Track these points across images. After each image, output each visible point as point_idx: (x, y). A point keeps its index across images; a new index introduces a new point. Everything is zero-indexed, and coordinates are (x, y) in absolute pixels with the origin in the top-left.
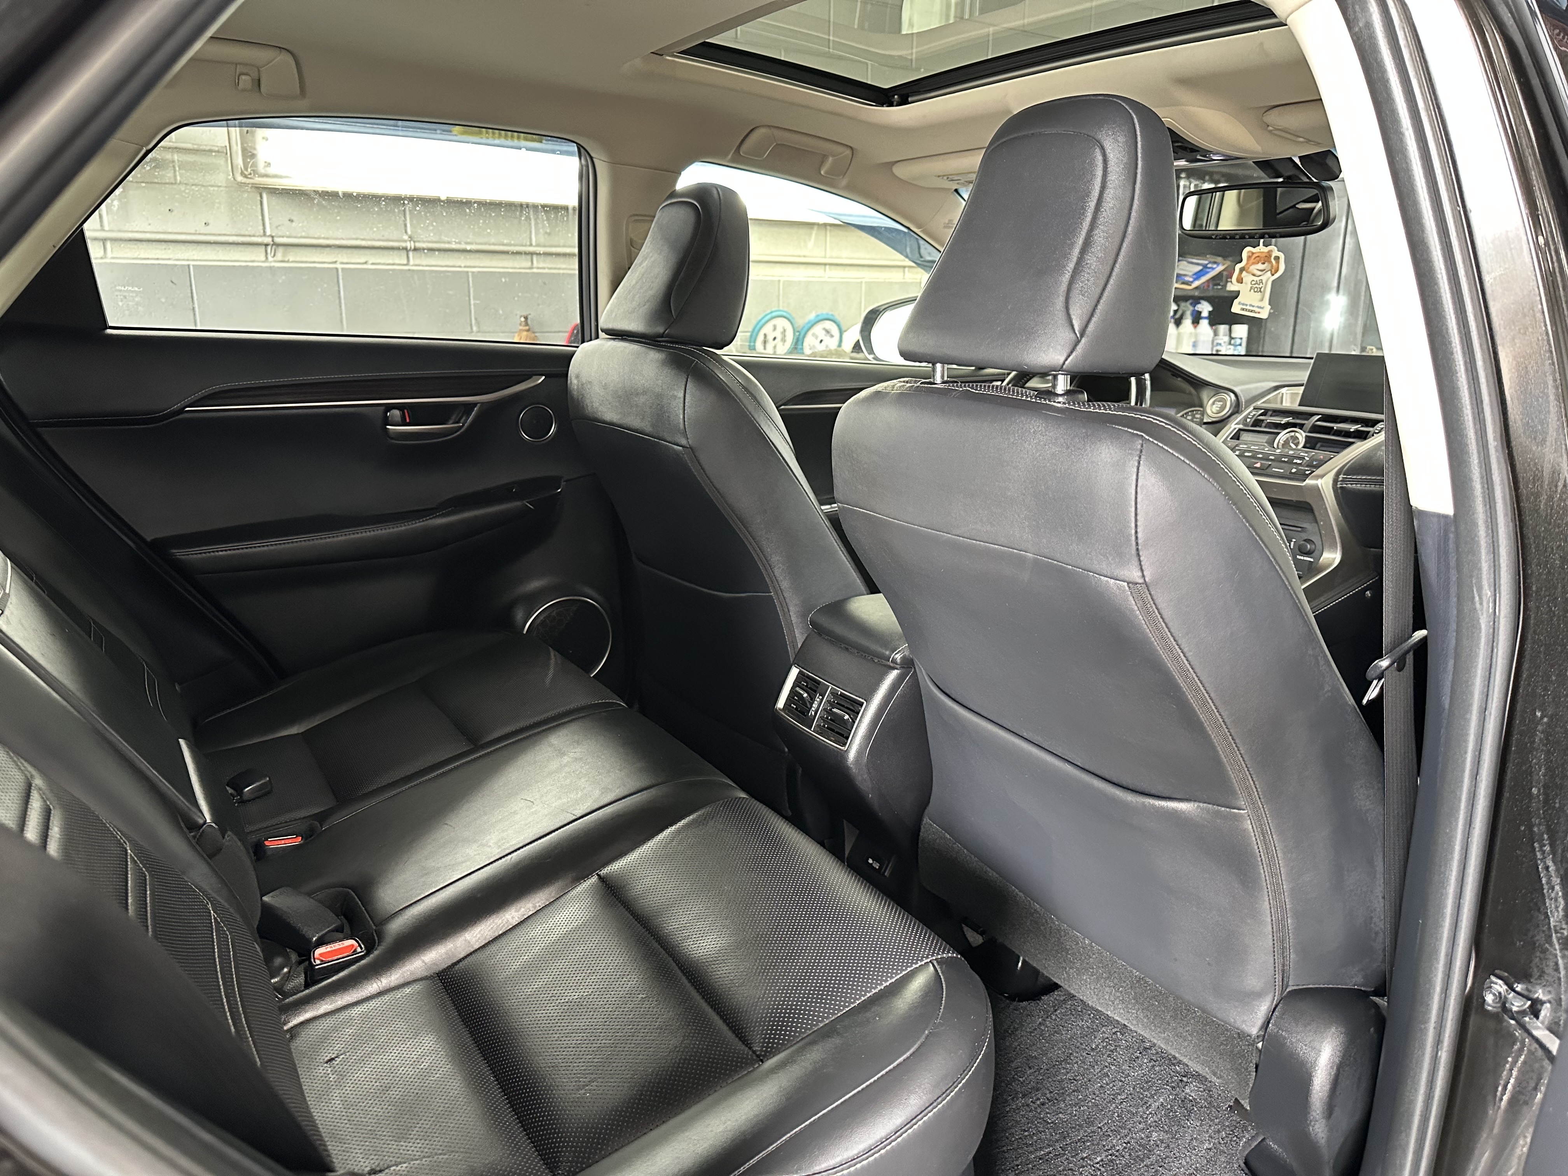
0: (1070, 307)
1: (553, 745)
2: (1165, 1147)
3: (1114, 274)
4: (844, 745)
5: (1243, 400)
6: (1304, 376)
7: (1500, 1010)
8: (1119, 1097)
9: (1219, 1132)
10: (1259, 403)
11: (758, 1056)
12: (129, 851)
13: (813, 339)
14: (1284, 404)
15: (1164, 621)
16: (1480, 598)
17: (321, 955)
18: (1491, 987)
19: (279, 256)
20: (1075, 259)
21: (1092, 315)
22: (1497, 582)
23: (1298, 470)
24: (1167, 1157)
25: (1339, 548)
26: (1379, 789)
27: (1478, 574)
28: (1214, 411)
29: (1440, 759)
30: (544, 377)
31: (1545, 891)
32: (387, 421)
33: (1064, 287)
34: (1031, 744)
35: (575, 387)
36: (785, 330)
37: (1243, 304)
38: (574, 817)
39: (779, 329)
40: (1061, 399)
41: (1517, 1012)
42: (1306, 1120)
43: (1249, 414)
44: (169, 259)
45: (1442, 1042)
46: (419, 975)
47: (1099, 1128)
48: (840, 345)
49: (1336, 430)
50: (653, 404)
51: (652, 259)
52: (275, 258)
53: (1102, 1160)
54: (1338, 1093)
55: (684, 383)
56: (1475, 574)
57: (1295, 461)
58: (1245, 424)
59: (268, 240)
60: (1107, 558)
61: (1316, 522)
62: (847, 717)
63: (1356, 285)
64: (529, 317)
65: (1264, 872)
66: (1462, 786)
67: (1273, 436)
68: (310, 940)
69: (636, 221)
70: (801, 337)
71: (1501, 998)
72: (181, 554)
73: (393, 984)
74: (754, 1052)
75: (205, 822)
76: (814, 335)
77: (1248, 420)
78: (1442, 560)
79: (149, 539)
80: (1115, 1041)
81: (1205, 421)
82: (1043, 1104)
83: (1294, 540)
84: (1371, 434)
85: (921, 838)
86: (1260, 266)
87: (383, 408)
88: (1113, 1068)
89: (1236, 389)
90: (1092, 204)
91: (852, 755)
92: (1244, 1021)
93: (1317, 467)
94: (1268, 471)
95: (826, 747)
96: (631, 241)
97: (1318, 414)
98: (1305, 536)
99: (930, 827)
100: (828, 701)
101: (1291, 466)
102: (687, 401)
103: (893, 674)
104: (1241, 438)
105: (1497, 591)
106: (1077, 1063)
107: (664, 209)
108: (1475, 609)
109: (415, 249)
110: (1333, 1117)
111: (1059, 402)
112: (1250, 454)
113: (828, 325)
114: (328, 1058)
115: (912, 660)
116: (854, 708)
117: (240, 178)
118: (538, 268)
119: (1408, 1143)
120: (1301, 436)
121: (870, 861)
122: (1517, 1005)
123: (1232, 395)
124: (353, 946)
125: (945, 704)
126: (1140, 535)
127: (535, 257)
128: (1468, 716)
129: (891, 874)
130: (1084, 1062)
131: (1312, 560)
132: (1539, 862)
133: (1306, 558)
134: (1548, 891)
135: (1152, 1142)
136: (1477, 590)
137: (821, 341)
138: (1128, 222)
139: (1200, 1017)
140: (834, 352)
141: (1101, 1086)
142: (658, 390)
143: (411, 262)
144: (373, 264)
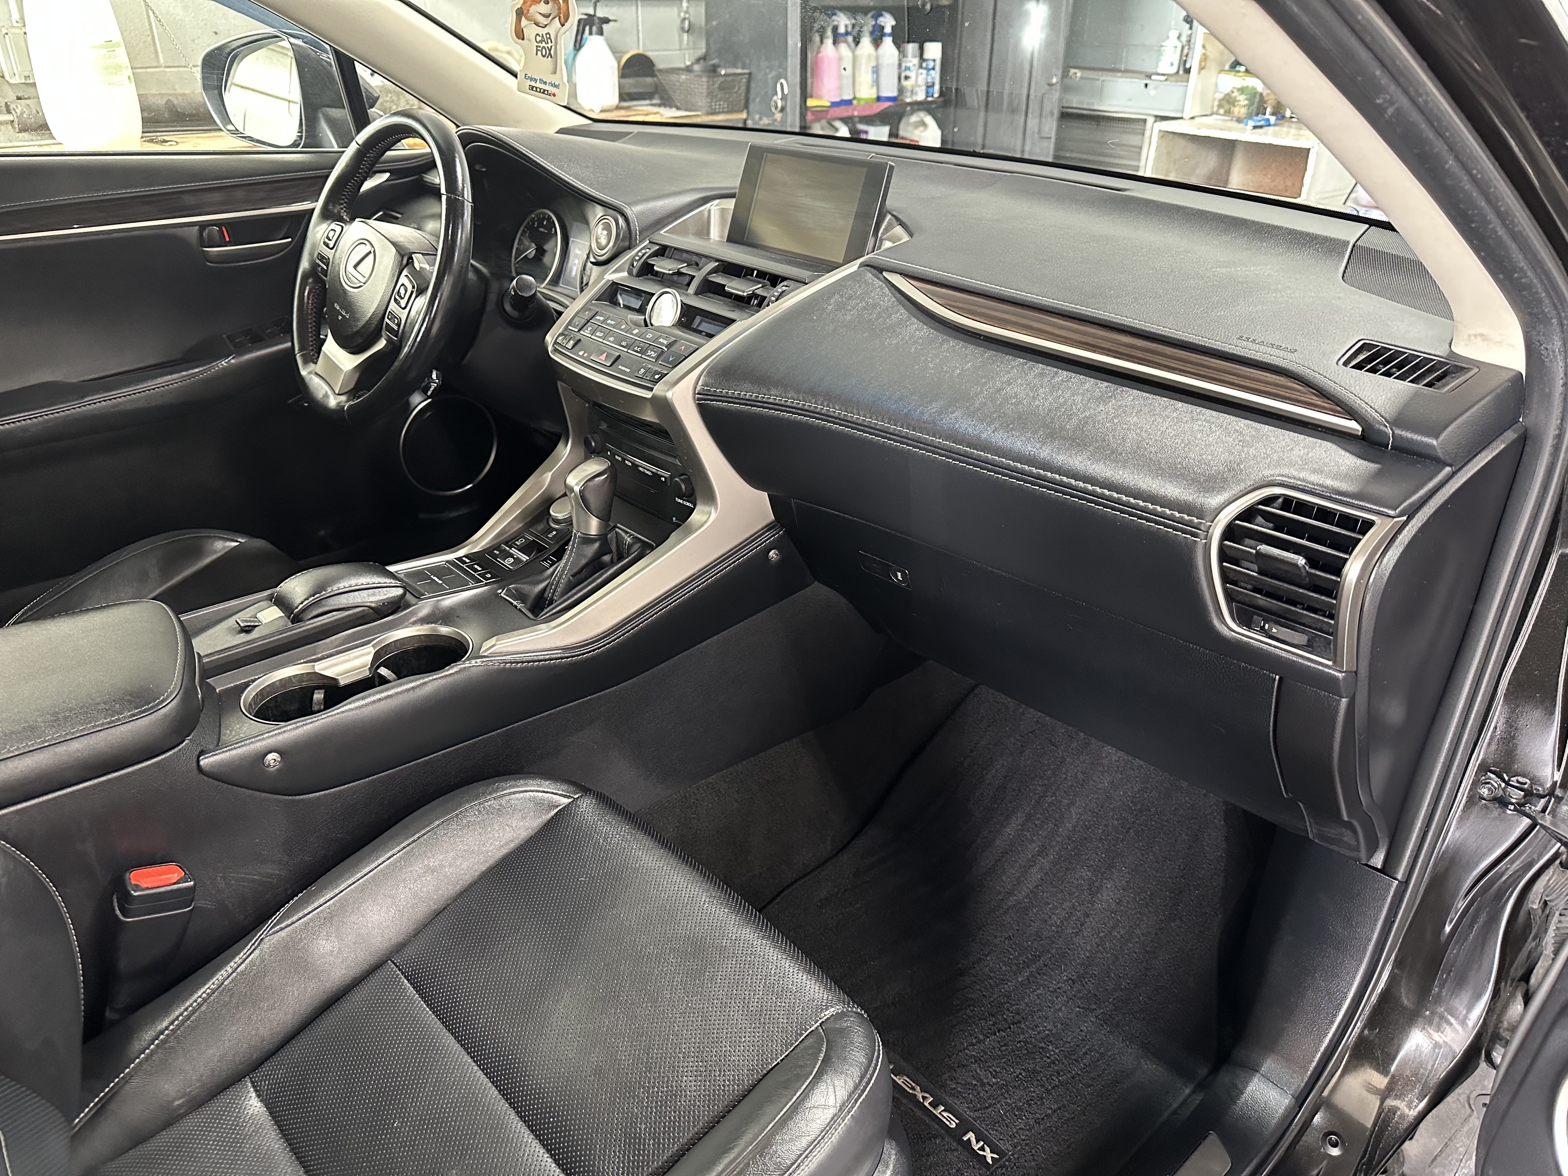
5: (636, 226)
10: (663, 232)
25: (716, 494)
28: (600, 243)
37: (531, 79)
57: (649, 353)
58: (630, 271)
67: (647, 298)
77: (635, 263)
81: (591, 259)
84: (766, 302)
93: (673, 366)
97: (717, 260)
120: (674, 304)
133: (686, 503)
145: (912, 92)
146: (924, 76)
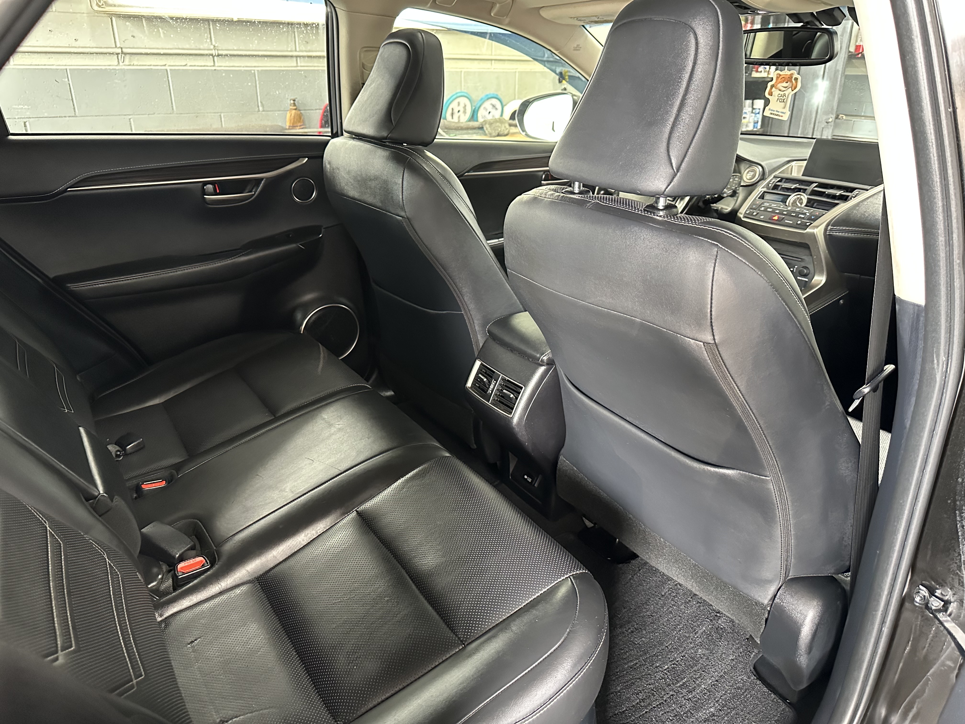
0: (670, 150)
1: (324, 419)
2: (706, 659)
3: (701, 126)
4: (511, 413)
5: (767, 171)
6: (807, 153)
7: (924, 606)
8: (678, 627)
9: (739, 648)
10: (777, 173)
11: (462, 641)
12: (48, 528)
13: (484, 111)
14: (793, 175)
15: (726, 367)
16: (938, 361)
17: (181, 568)
18: (919, 592)
19: (127, 62)
20: (674, 116)
21: (685, 156)
22: (950, 352)
23: (802, 222)
24: (708, 665)
25: (825, 273)
26: (854, 463)
27: (938, 346)
28: (748, 177)
29: (900, 457)
30: (307, 159)
31: (960, 540)
32: (204, 193)
33: (666, 135)
34: (632, 425)
35: (328, 170)
36: (465, 106)
37: (772, 110)
38: (340, 472)
39: (462, 105)
40: (661, 213)
41: (936, 610)
42: (795, 654)
43: (770, 181)
44: (53, 65)
45: (886, 622)
46: (246, 579)
47: (667, 647)
48: (502, 115)
49: (827, 194)
50: (381, 187)
51: (378, 82)
52: (124, 63)
53: (668, 668)
54: (815, 640)
55: (402, 174)
56: (936, 345)
57: (800, 216)
58: (768, 188)
59: (119, 51)
60: (691, 326)
61: (811, 255)
62: (512, 396)
63: (835, 73)
64: (296, 100)
65: (779, 513)
66: (913, 476)
67: (786, 197)
68: (174, 557)
69: (366, 51)
70: (477, 109)
71: (925, 599)
72: (74, 287)
73: (228, 587)
74: (459, 638)
75: (100, 494)
76: (485, 108)
77: (770, 185)
78: (914, 333)
79: (51, 276)
80: (676, 590)
81: (742, 184)
82: (632, 632)
83: (796, 267)
84: (850, 197)
85: (558, 468)
86: (785, 84)
87: (201, 184)
88: (675, 607)
89: (762, 163)
90: (686, 76)
91: (515, 420)
92: (759, 596)
93: (814, 220)
94: (782, 221)
95: (499, 414)
96: (363, 66)
97: (816, 183)
98: (803, 264)
99: (564, 461)
100: (500, 384)
101: (797, 219)
102: (404, 186)
103: (542, 369)
104: (765, 198)
105: (950, 358)
106: (653, 604)
107: (386, 46)
108: (934, 368)
109: (218, 55)
110: (811, 653)
111: (660, 216)
112: (771, 210)
113: (495, 101)
114: (190, 641)
115: (553, 361)
116: (517, 390)
117: (96, 8)
118: (301, 66)
119: (858, 678)
120: (805, 198)
121: (526, 477)
122: (936, 604)
123: (760, 167)
124: (202, 561)
125: (575, 396)
126: (713, 313)
127: (298, 59)
128: (922, 434)
129: (539, 485)
130: (657, 604)
131: (807, 280)
132: (958, 522)
133: (803, 279)
134: (962, 540)
135: (698, 656)
136: (936, 357)
137: (489, 112)
138: (712, 89)
139: (732, 591)
140: (498, 120)
141: (668, 620)
142: (384, 178)
143: (216, 64)
144: (190, 66)
145: (747, 126)
146: (753, 117)
